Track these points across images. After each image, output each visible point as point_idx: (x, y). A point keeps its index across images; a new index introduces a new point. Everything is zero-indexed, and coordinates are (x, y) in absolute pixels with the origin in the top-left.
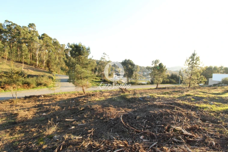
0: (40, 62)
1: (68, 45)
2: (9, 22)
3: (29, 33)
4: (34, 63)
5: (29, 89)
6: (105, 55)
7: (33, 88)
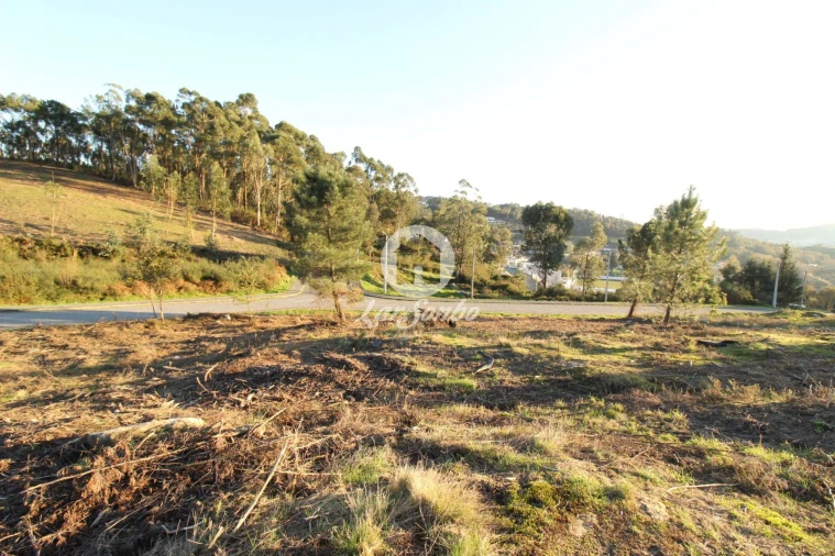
0: (268, 213)
1: (354, 155)
2: (190, 94)
3: (236, 126)
4: (250, 217)
5: (218, 294)
6: (466, 189)
7: (229, 291)
